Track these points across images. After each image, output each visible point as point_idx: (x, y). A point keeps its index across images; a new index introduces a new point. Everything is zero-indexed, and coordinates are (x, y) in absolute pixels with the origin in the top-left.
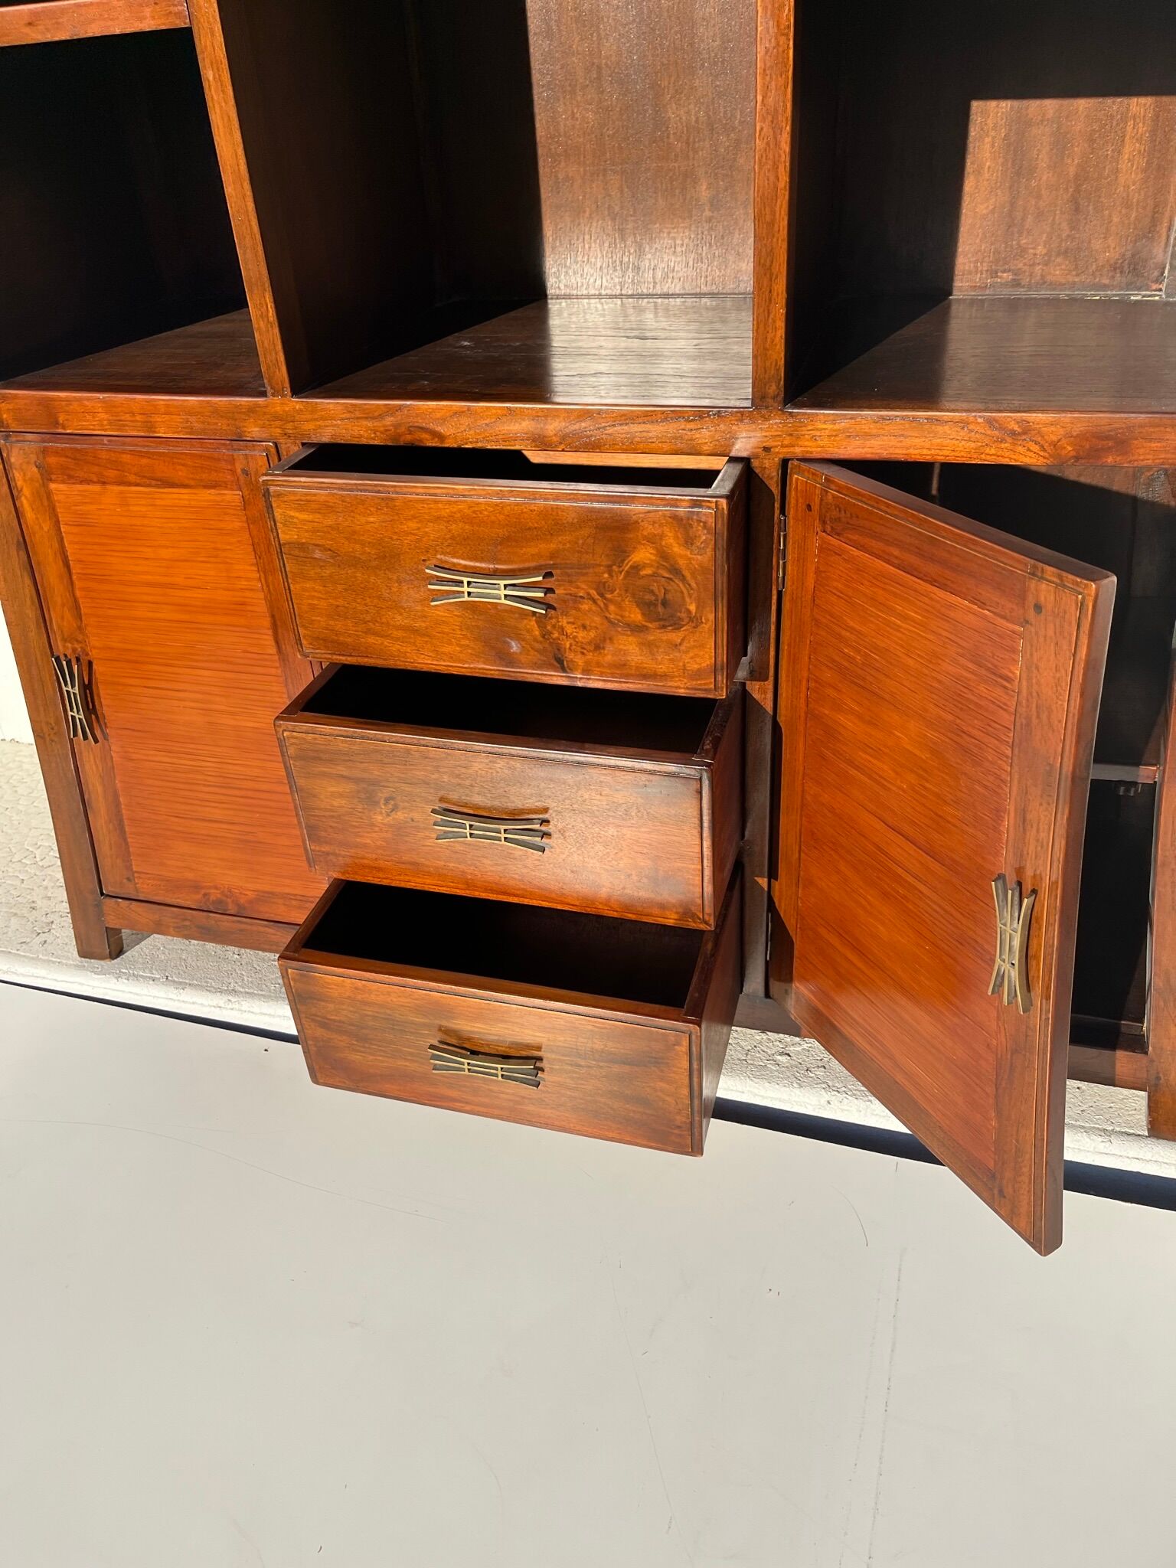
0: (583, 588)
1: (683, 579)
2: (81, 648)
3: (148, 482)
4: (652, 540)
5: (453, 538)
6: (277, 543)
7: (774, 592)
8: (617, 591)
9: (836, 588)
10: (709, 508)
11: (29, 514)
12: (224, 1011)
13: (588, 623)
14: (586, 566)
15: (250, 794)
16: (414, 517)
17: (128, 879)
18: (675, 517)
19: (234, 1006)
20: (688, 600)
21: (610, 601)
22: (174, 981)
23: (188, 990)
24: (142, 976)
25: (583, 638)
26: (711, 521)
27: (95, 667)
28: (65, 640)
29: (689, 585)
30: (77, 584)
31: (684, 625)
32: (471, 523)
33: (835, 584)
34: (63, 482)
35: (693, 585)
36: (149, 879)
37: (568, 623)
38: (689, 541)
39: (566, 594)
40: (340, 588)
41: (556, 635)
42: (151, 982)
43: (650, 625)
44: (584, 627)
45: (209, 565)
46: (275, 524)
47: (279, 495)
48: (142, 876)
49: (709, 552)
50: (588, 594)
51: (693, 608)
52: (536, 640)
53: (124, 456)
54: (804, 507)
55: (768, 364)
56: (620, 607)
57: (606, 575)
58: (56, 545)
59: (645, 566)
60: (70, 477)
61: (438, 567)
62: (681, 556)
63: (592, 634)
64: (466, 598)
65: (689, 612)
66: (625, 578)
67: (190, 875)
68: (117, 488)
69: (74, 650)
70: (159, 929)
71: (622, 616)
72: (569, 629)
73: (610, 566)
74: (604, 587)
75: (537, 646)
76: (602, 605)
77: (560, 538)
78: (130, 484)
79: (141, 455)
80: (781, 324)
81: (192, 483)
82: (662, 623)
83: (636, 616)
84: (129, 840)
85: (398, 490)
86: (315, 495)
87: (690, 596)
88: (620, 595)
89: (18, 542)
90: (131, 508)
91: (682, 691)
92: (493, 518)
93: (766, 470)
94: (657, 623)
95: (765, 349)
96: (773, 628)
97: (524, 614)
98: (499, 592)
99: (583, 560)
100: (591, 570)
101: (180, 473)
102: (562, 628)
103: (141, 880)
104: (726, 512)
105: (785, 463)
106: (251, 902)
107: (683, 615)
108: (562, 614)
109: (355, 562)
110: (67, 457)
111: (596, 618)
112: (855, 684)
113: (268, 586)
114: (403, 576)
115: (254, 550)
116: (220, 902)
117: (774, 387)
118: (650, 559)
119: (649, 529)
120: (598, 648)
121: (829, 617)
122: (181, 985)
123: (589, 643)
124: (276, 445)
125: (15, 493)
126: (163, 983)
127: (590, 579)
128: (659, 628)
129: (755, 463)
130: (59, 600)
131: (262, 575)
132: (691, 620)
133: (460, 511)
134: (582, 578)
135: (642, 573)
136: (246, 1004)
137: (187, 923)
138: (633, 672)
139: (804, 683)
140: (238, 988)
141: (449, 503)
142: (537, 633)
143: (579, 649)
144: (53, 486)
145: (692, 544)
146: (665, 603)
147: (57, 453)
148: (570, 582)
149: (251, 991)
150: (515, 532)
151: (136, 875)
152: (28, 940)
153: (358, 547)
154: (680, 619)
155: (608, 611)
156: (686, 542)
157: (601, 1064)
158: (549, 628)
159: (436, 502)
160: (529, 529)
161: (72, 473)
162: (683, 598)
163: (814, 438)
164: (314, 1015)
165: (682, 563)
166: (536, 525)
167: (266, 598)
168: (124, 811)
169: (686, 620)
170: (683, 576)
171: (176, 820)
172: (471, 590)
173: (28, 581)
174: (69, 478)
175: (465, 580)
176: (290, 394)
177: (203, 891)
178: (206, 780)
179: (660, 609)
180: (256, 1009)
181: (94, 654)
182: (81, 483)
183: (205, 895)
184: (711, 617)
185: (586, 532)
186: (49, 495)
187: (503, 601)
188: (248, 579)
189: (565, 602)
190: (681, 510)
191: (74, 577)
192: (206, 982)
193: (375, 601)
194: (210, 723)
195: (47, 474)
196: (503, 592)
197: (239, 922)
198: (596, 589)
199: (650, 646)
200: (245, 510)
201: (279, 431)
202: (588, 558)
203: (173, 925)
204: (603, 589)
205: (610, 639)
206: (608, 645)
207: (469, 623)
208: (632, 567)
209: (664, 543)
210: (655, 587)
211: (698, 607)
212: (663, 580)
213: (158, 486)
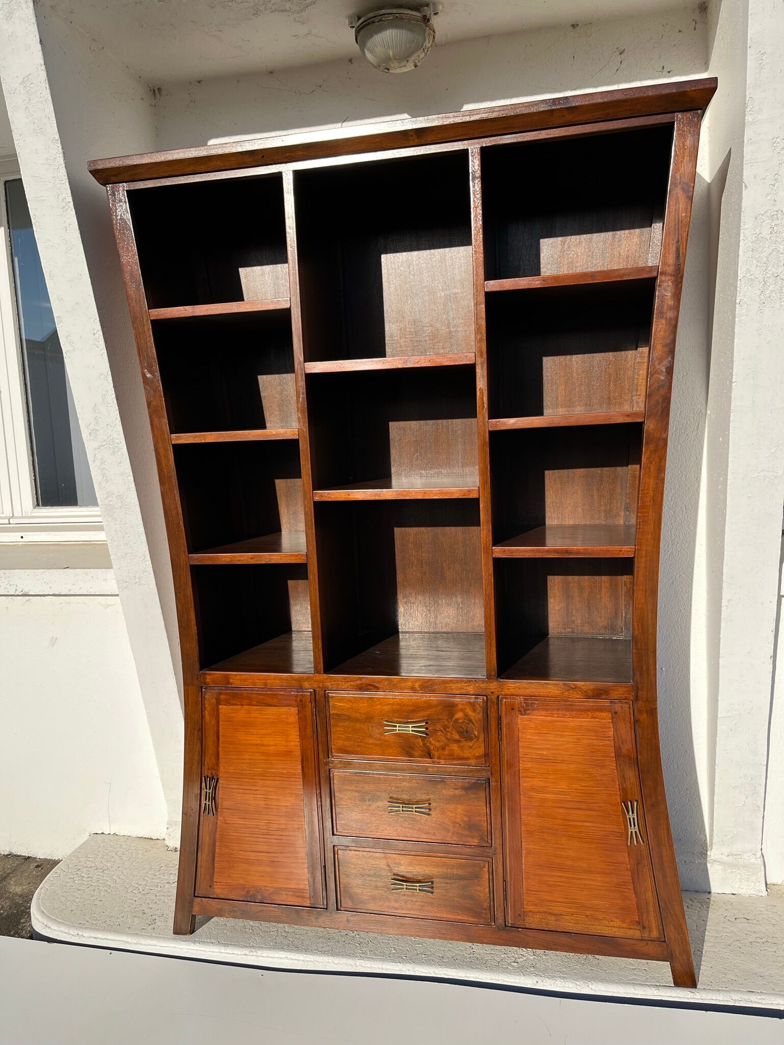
0: (438, 727)
1: (473, 723)
2: (215, 773)
3: (262, 705)
4: (462, 710)
5: (393, 711)
8: (450, 728)
10: (480, 699)
11: (207, 718)
12: (248, 956)
13: (440, 739)
14: (440, 720)
15: (277, 837)
17: (210, 886)
18: (470, 703)
20: (474, 730)
21: (448, 731)
22: (222, 943)
24: (206, 942)
25: (437, 745)
27: (219, 781)
28: (209, 769)
29: (475, 725)
30: (221, 745)
31: (473, 740)
32: (400, 706)
34: (225, 705)
36: (221, 885)
37: (433, 739)
38: (474, 711)
39: (432, 729)
40: (350, 730)
41: (428, 744)
42: (211, 945)
43: (462, 740)
44: (438, 741)
45: (279, 736)
48: (218, 884)
49: (481, 713)
50: (440, 729)
51: (476, 733)
52: (421, 747)
53: (253, 695)
56: (451, 733)
57: (446, 722)
58: (215, 729)
59: (460, 719)
60: (229, 703)
61: (386, 721)
62: (472, 715)
63: (441, 743)
64: (397, 732)
65: (475, 735)
66: (453, 723)
67: (241, 882)
68: (247, 707)
69: (212, 773)
70: (220, 914)
71: (452, 737)
72: (433, 742)
73: (448, 719)
75: (421, 749)
76: (445, 733)
77: (431, 711)
78: (253, 705)
79: (260, 695)
81: (278, 705)
82: (466, 739)
83: (457, 737)
84: (216, 865)
87: (475, 729)
89: (199, 729)
90: (252, 715)
92: (408, 704)
94: (464, 739)
97: (417, 737)
98: (410, 729)
99: (438, 717)
101: (274, 701)
102: (431, 742)
103: (216, 887)
106: (269, 895)
107: (472, 736)
108: (430, 736)
109: (357, 720)
110: (229, 695)
111: (443, 738)
113: (303, 744)
114: (374, 725)
116: (254, 895)
117: (494, 672)
118: (461, 717)
119: (460, 707)
120: (443, 749)
123: (440, 747)
124: (314, 691)
125: (203, 709)
126: (217, 944)
127: (441, 724)
128: (465, 741)
130: (211, 752)
132: (476, 737)
133: (397, 701)
134: (439, 724)
135: (459, 721)
136: (260, 953)
137: (235, 909)
138: (456, 757)
141: (393, 699)
142: (422, 744)
143: (436, 749)
144: (220, 706)
146: (467, 732)
147: (226, 694)
148: (434, 725)
149: (261, 946)
150: (415, 709)
151: (215, 883)
152: (145, 928)
153: (359, 715)
154: (472, 737)
155: (447, 735)
156: (473, 711)
158: (426, 742)
159: (388, 698)
160: (420, 707)
161: (230, 701)
165: (472, 718)
166: (423, 707)
167: (301, 750)
168: (216, 850)
169: (474, 738)
171: (241, 852)
172: (399, 728)
173: (199, 745)
174: (227, 703)
175: (398, 725)
176: (323, 673)
177: (246, 890)
178: (259, 832)
179: (465, 734)
181: (220, 775)
182: (232, 705)
183: (247, 891)
184: (483, 736)
185: (440, 708)
186: (218, 710)
187: (411, 732)
188: (295, 742)
189: (432, 732)
190: (472, 701)
191: (220, 742)
192: (238, 942)
193: (363, 734)
194: (266, 804)
195: (219, 702)
196: (411, 729)
197: (262, 906)
198: (443, 727)
199: (462, 748)
200: (298, 715)
201: (316, 686)
202: (440, 717)
203: (228, 910)
204: (445, 727)
205: (448, 745)
206: (447, 748)
207: (397, 741)
208: (455, 719)
209: (466, 711)
210: (463, 726)
211: (478, 733)
212: (466, 724)
213: (265, 706)
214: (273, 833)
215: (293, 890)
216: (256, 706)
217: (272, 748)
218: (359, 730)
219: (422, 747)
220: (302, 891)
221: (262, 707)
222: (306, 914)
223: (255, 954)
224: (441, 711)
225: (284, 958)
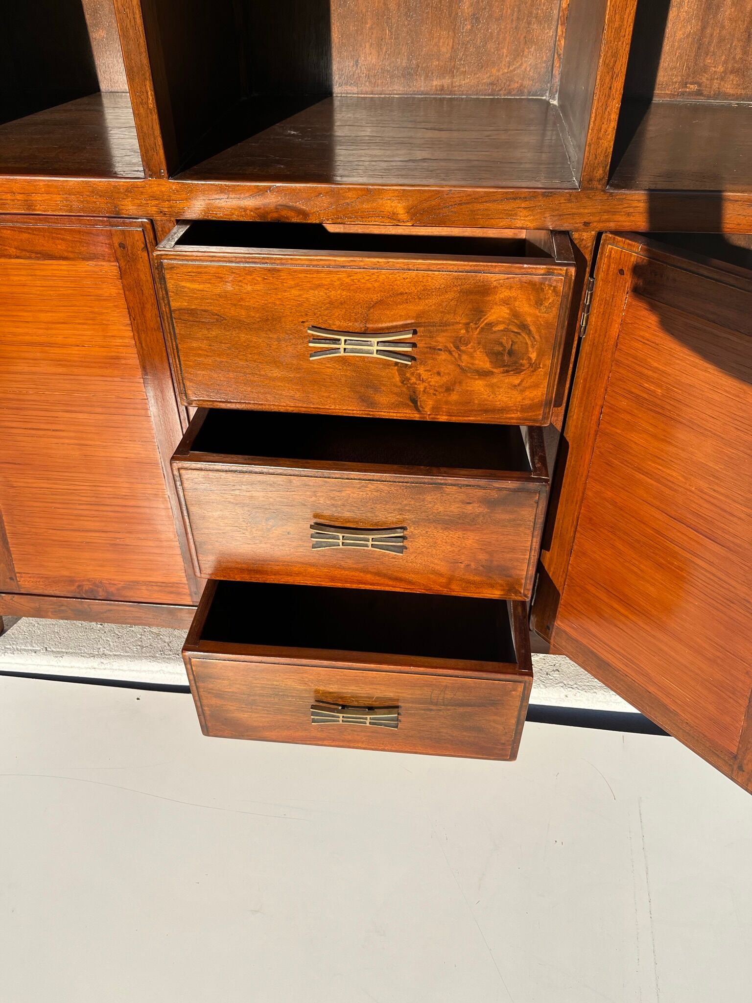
0: (442, 339)
1: (529, 333)
3: (28, 254)
4: (506, 302)
5: (331, 303)
6: (167, 309)
7: (576, 338)
8: (472, 344)
9: (643, 337)
10: (561, 275)
13: (442, 370)
14: (446, 324)
15: (117, 509)
16: (297, 285)
17: (11, 579)
18: (531, 283)
19: (106, 666)
20: (530, 349)
21: (464, 352)
22: (52, 651)
23: (66, 657)
24: (25, 650)
25: (437, 382)
26: (560, 287)
29: (534, 338)
31: (525, 370)
32: (349, 290)
33: (642, 333)
35: (537, 337)
36: (30, 577)
37: (425, 371)
38: (539, 303)
39: (427, 348)
40: (224, 346)
41: (413, 380)
42: (33, 654)
43: (495, 370)
44: (439, 374)
45: (86, 327)
46: (167, 293)
47: (172, 268)
48: (24, 575)
49: (555, 311)
50: (446, 347)
51: (533, 356)
52: (395, 385)
53: (5, 231)
54: (616, 271)
55: (599, 151)
56: (472, 357)
57: (463, 331)
59: (498, 323)
61: (314, 328)
62: (530, 315)
63: (445, 379)
64: (342, 354)
65: (530, 359)
66: (479, 334)
67: (66, 573)
71: (473, 364)
72: (424, 375)
73: (468, 324)
74: (460, 341)
75: (396, 390)
76: (457, 356)
77: (426, 301)
78: (10, 257)
79: (21, 230)
80: (615, 116)
81: (71, 255)
82: (506, 368)
83: (483, 362)
84: (11, 549)
85: (283, 261)
86: (206, 267)
87: (533, 346)
88: (473, 347)
90: (12, 278)
91: (515, 421)
92: (369, 285)
93: (584, 242)
94: (502, 369)
95: (599, 138)
96: (571, 366)
97: (387, 364)
98: (373, 347)
99: (445, 319)
100: (451, 327)
101: (59, 247)
102: (420, 375)
103: (23, 579)
104: (573, 278)
105: (599, 235)
106: (118, 589)
107: (525, 362)
108: (420, 364)
109: (239, 324)
111: (450, 366)
112: (651, 410)
114: (282, 336)
115: (129, 312)
116: (92, 591)
117: (601, 171)
118: (503, 317)
119: (504, 294)
120: (449, 390)
121: (630, 359)
122: (59, 654)
123: (441, 387)
124: (152, 222)
126: (44, 654)
127: (449, 334)
128: (503, 373)
129: (575, 235)
131: (136, 334)
132: (531, 365)
133: (339, 279)
134: (442, 334)
135: (496, 328)
137: (63, 608)
138: (475, 407)
139: (598, 408)
140: (107, 652)
141: (330, 273)
142: (398, 379)
143: (432, 391)
145: (541, 304)
146: (511, 353)
148: (431, 337)
149: (119, 653)
150: (387, 297)
151: (18, 575)
153: (243, 312)
154: (522, 365)
155: (460, 359)
156: (536, 303)
157: (449, 708)
158: (408, 375)
159: (318, 272)
160: (401, 294)
162: (527, 348)
163: (628, 214)
164: (210, 689)
165: (529, 320)
166: (407, 291)
167: (138, 353)
169: (527, 366)
170: (530, 330)
171: (54, 531)
172: (345, 346)
175: (343, 338)
176: (166, 175)
177: (77, 584)
178: (82, 500)
179: (506, 358)
180: (125, 668)
183: (79, 586)
184: (548, 363)
185: (450, 295)
187: (375, 355)
188: (122, 337)
189: (424, 353)
190: (536, 278)
192: (80, 649)
193: (256, 357)
194: (84, 455)
196: (375, 348)
197: (108, 604)
198: (453, 343)
199: (493, 387)
200: (121, 279)
201: (154, 209)
202: (449, 318)
203: (51, 610)
204: (459, 343)
205: (460, 383)
206: (457, 388)
207: (338, 373)
208: (486, 324)
209: (517, 304)
210: (504, 340)
211: (538, 355)
212: (512, 335)
213: (38, 258)
214: (108, 501)
215: (159, 584)
216: (18, 257)
217: (75, 351)
218: (248, 347)
219: (400, 387)
220: (176, 585)
221: (33, 261)
222: (187, 615)
223: (108, 666)
224: (453, 303)
225: (157, 672)
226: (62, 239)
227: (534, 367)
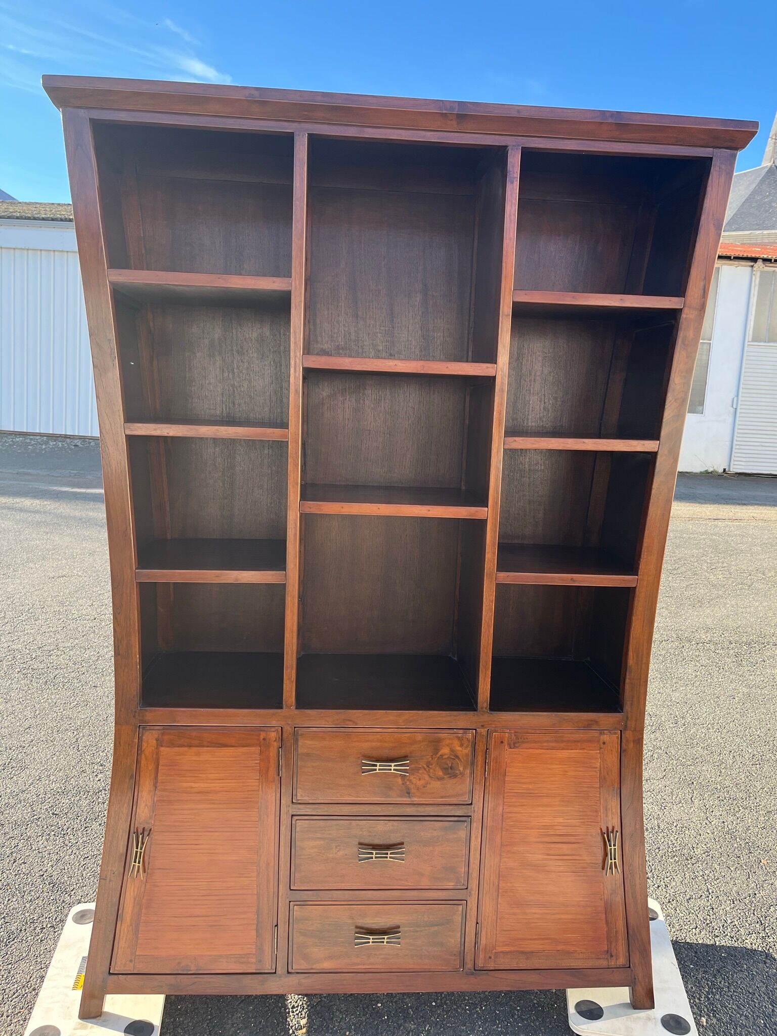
0: (421, 763)
1: (459, 758)
2: (148, 826)
3: (214, 745)
4: (448, 746)
5: (373, 747)
8: (434, 765)
11: (143, 763)
13: (421, 777)
14: (423, 756)
16: (358, 741)
17: (131, 961)
18: (457, 737)
20: (460, 766)
21: (431, 768)
25: (419, 783)
28: (140, 822)
31: (458, 776)
32: (381, 741)
34: (168, 747)
35: (462, 760)
36: (145, 958)
37: (414, 778)
39: (415, 767)
40: (320, 770)
41: (408, 783)
43: (445, 777)
44: (420, 780)
49: (468, 748)
50: (423, 766)
51: (461, 769)
52: (399, 786)
53: (205, 734)
56: (434, 771)
57: (431, 759)
59: (445, 754)
62: (459, 750)
63: (422, 782)
64: (377, 771)
65: (459, 770)
66: (437, 759)
67: (172, 953)
68: (196, 749)
69: (143, 827)
71: (435, 774)
73: (432, 756)
74: (429, 763)
76: (428, 770)
77: (414, 746)
78: (204, 746)
80: (489, 684)
81: (237, 745)
82: (450, 775)
83: (440, 773)
87: (461, 764)
90: (202, 757)
92: (390, 739)
93: (482, 733)
94: (448, 776)
99: (422, 754)
100: (425, 757)
101: (232, 741)
102: (412, 780)
103: (139, 961)
107: (458, 772)
110: (175, 736)
111: (425, 776)
114: (349, 764)
116: (186, 967)
117: (486, 704)
118: (447, 752)
119: (448, 741)
120: (425, 787)
123: (421, 785)
124: (281, 727)
125: (140, 752)
127: (424, 761)
128: (448, 778)
132: (460, 773)
133: (377, 737)
134: (421, 760)
141: (373, 735)
142: (402, 782)
143: (417, 788)
144: (162, 749)
145: (463, 746)
146: (451, 768)
147: (168, 734)
148: (417, 762)
150: (397, 745)
153: (332, 754)
154: (457, 774)
155: (430, 772)
156: (461, 746)
158: (406, 780)
160: (404, 743)
161: (173, 743)
165: (459, 753)
166: (406, 742)
172: (379, 768)
174: (172, 745)
175: (378, 764)
176: (294, 708)
177: (178, 961)
179: (450, 770)
182: (178, 747)
183: (178, 963)
184: (468, 770)
185: (424, 743)
186: (158, 753)
189: (414, 769)
190: (460, 735)
193: (335, 775)
195: (160, 743)
196: (393, 768)
198: (426, 764)
199: (444, 785)
202: (424, 753)
205: (430, 783)
206: (428, 786)
208: (440, 755)
209: (453, 746)
210: (448, 762)
211: (463, 769)
212: (451, 760)
213: (218, 747)
215: (236, 956)
216: (208, 747)
218: (332, 770)
219: (401, 787)
220: (247, 956)
224: (426, 746)
226: (234, 737)
227: (462, 774)
